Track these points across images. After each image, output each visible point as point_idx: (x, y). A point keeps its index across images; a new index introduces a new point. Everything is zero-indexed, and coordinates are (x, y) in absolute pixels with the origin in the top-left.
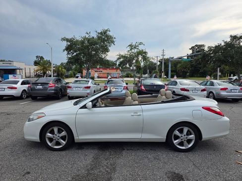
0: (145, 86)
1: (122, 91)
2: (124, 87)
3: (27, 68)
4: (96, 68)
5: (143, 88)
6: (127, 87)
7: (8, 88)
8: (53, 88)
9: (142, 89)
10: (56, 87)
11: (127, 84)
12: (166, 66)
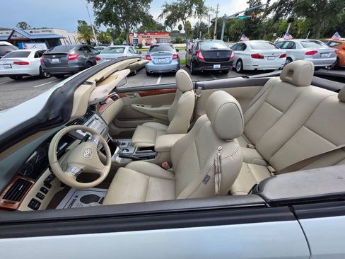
0: (204, 52)
1: (170, 62)
2: (174, 55)
3: (71, 36)
4: (144, 33)
5: (201, 56)
6: (177, 55)
7: (15, 63)
8: (76, 61)
9: (198, 57)
10: (83, 59)
11: (177, 51)
12: (219, 28)
